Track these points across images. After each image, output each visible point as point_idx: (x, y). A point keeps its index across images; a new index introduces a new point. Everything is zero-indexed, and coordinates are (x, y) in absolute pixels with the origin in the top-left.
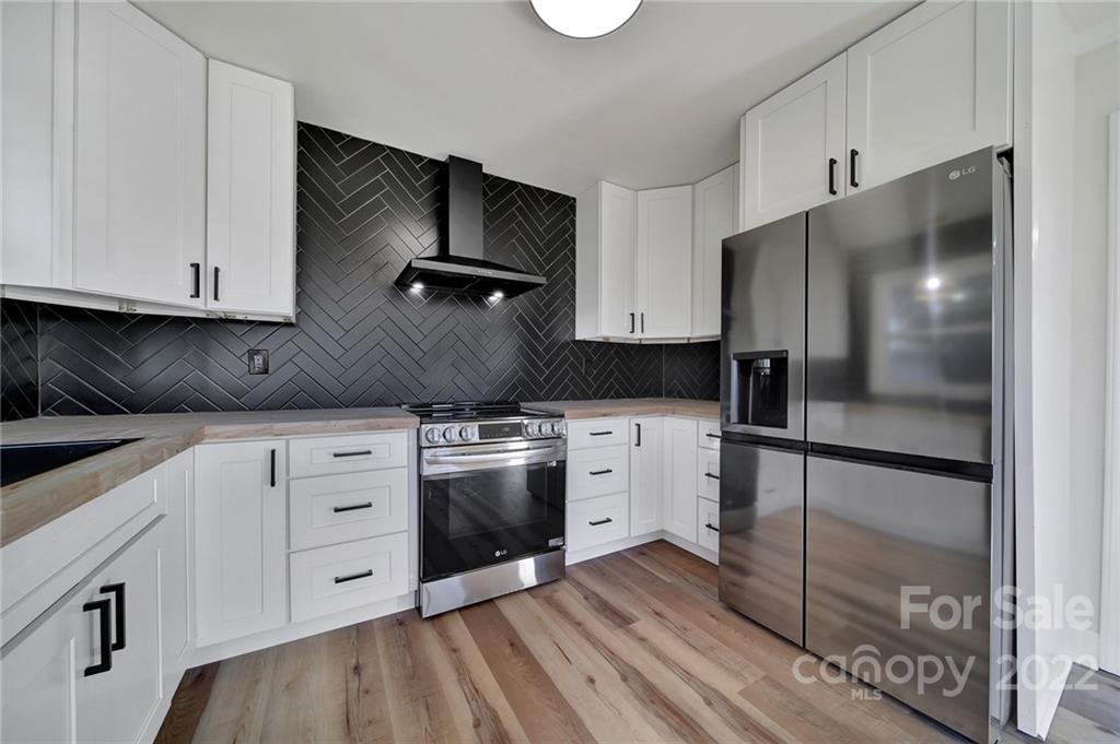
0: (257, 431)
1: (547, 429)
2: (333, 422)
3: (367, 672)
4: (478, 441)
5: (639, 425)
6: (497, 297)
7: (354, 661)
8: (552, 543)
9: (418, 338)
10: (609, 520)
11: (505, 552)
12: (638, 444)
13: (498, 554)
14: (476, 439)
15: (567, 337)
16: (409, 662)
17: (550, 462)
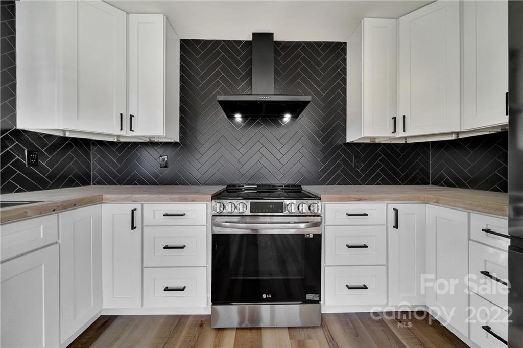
0: (125, 198)
1: (304, 208)
2: (162, 196)
4: (251, 214)
5: (396, 211)
6: (287, 117)
8: (309, 297)
10: (365, 287)
11: (270, 296)
12: (396, 227)
13: (264, 296)
14: (248, 212)
15: (339, 142)
17: (307, 234)
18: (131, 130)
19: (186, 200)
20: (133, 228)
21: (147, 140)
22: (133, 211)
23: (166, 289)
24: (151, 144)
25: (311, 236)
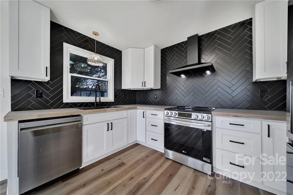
3: (148, 158)
4: (177, 117)
5: (268, 126)
7: (149, 155)
8: (204, 159)
9: (183, 89)
11: (186, 152)
12: (269, 136)
13: (183, 151)
16: (153, 161)
17: (203, 129)
18: (145, 86)
19: (157, 110)
20: (144, 117)
21: (151, 89)
22: (144, 112)
23: (152, 139)
24: (152, 90)
25: (205, 131)
